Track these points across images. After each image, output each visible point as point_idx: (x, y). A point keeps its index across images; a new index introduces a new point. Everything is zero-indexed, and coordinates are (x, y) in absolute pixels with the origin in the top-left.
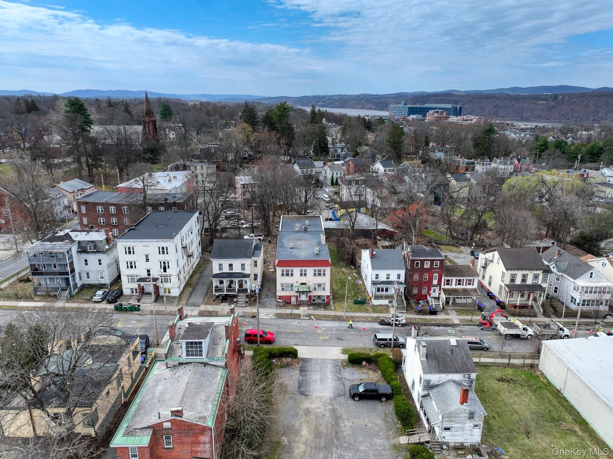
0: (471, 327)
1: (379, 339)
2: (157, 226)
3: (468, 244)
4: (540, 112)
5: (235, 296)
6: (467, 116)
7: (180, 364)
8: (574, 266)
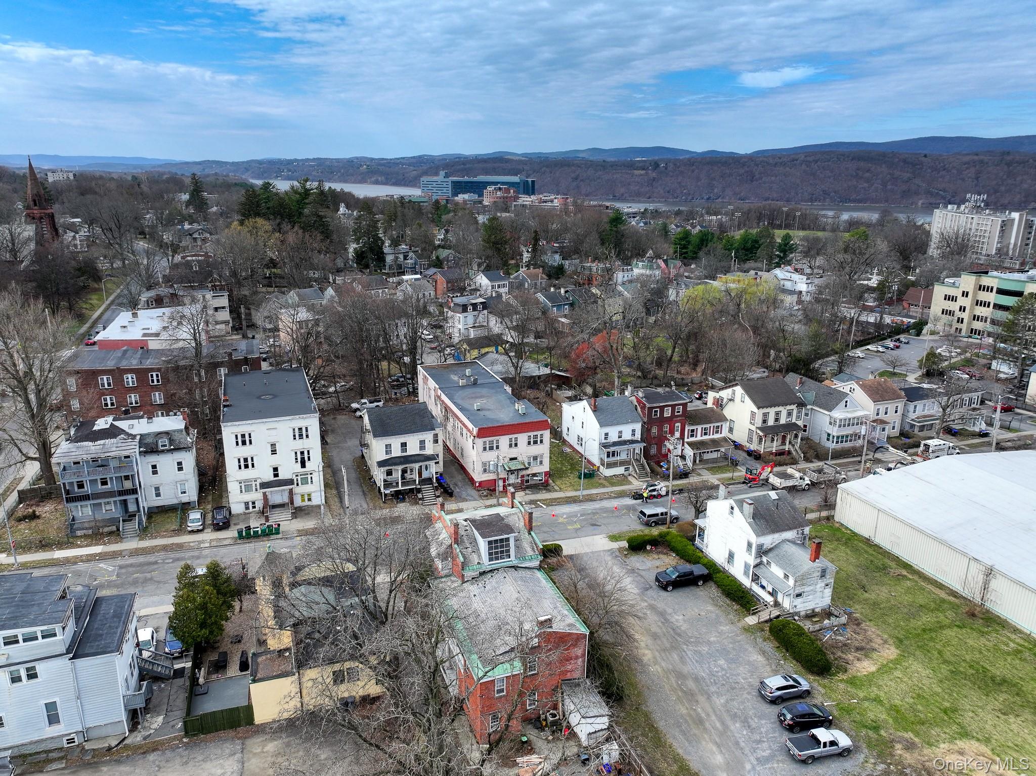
0: (736, 486)
1: (650, 516)
2: (259, 397)
3: (665, 384)
4: (637, 187)
5: (419, 491)
6: (545, 194)
7: (483, 573)
8: (823, 395)
